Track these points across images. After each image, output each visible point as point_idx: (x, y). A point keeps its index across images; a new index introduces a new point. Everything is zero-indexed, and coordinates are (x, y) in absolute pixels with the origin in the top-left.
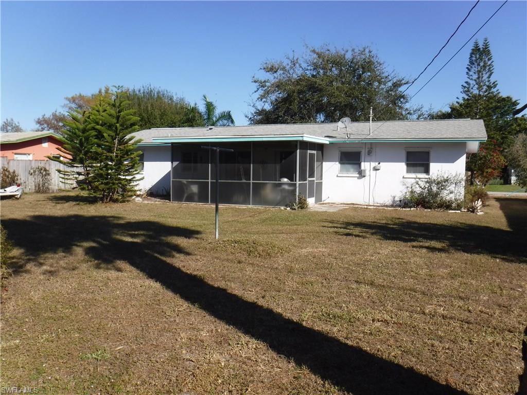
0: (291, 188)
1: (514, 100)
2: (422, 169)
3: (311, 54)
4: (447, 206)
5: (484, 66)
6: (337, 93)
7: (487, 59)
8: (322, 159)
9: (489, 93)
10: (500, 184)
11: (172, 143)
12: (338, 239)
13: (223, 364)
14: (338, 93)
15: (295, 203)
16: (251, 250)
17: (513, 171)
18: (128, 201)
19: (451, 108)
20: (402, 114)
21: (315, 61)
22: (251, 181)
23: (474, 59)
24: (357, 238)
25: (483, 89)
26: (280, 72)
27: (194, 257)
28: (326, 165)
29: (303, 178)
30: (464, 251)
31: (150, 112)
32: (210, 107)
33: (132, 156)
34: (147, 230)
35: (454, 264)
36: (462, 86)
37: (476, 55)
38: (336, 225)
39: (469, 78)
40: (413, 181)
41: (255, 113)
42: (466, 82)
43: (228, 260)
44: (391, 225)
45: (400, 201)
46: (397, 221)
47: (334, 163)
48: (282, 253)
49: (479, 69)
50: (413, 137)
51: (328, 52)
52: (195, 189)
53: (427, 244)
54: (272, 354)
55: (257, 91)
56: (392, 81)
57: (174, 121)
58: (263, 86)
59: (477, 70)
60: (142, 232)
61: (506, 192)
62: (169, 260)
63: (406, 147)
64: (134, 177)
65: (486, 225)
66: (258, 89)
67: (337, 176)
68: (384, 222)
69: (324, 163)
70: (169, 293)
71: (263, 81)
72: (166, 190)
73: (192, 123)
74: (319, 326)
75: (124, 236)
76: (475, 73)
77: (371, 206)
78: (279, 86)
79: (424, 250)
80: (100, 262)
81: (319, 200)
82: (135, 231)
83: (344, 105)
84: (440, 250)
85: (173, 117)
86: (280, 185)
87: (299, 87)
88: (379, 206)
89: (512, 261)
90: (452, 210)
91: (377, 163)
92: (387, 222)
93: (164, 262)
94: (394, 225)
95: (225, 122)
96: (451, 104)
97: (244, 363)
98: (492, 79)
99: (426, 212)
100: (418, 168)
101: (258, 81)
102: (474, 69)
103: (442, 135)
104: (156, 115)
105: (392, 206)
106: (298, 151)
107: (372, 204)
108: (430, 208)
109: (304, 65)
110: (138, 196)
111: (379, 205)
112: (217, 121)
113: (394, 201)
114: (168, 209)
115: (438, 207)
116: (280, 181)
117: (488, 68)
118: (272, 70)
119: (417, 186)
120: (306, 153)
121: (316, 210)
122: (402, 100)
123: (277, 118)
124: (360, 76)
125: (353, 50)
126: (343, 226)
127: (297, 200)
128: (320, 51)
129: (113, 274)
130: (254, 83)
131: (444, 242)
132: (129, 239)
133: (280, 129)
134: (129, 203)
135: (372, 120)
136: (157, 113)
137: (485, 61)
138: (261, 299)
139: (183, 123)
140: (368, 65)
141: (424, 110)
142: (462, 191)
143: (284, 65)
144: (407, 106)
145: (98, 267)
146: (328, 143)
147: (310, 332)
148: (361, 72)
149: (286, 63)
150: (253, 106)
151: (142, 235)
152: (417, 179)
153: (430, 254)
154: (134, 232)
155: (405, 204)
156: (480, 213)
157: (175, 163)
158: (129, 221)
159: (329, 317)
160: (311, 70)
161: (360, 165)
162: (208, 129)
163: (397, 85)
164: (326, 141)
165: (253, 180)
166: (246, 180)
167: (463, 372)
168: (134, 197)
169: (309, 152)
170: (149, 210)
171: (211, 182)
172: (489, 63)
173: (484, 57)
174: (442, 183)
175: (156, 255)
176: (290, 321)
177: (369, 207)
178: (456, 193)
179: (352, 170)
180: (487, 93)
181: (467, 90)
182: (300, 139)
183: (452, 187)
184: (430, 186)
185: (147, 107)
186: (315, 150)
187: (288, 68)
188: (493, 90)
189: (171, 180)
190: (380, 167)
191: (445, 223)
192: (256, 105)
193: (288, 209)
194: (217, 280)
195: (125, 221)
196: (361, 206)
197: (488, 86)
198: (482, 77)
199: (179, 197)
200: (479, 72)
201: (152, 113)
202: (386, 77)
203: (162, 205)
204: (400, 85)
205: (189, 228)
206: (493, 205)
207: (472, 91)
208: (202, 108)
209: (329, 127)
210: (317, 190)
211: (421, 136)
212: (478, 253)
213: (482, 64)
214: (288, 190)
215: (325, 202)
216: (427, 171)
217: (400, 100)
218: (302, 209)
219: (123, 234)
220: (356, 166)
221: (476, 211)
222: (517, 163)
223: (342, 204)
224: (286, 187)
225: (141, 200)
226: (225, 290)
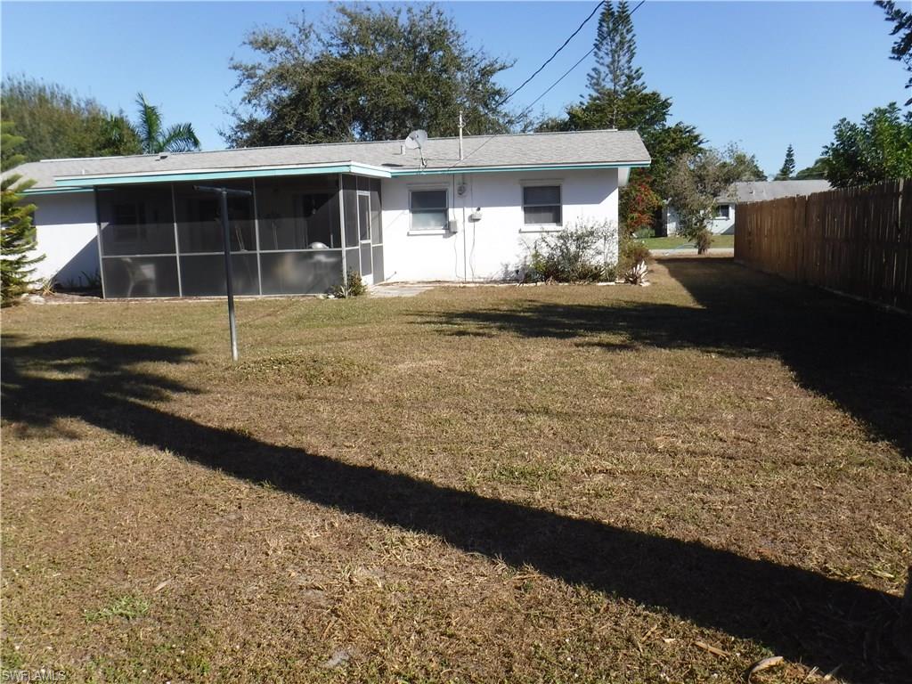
0: (332, 260)
1: (663, 98)
2: (550, 215)
3: (337, 15)
4: (593, 275)
5: (622, 43)
6: (389, 87)
7: (625, 31)
8: (380, 206)
9: (630, 88)
10: (651, 237)
11: (96, 187)
12: (447, 341)
13: (380, 586)
14: (391, 87)
15: (343, 285)
16: (312, 373)
17: (668, 215)
18: (16, 303)
19: (569, 113)
20: (499, 125)
21: (345, 29)
22: (258, 251)
23: (605, 29)
24: (479, 339)
25: (620, 81)
26: (280, 49)
27: (210, 397)
28: (388, 216)
29: (352, 241)
30: (660, 346)
31: (29, 128)
32: (150, 116)
33: (17, 215)
34: (85, 355)
35: (656, 369)
36: (588, 75)
37: (608, 22)
38: (428, 319)
39: (598, 62)
40: (538, 236)
41: (237, 127)
42: (595, 69)
43: (276, 396)
44: (520, 312)
45: (517, 271)
46: (526, 305)
47: (401, 211)
48: (367, 374)
49: (613, 47)
50: (534, 161)
51: (368, 12)
52: (148, 271)
53: (596, 340)
54: (454, 554)
55: (240, 85)
56: (478, 66)
57: (82, 146)
58: (250, 76)
59: (610, 48)
60: (78, 360)
61: (662, 248)
62: (162, 407)
63: (522, 180)
64: (24, 257)
65: (663, 302)
66: (241, 82)
67: (408, 235)
68: (505, 308)
69: (383, 212)
70: (197, 469)
71: (250, 66)
72: (88, 278)
73: (117, 147)
74: (507, 494)
75: (46, 370)
76: (607, 54)
77: (469, 283)
78: (281, 76)
79: (598, 350)
80: (22, 424)
81: (379, 278)
82: (61, 360)
83: (402, 109)
84: (622, 347)
85: (79, 138)
86: (311, 255)
87: (318, 78)
88: (482, 283)
89: (733, 355)
90: (602, 281)
91: (475, 209)
92: (510, 308)
93: (156, 411)
94: (524, 312)
95: (182, 144)
96: (569, 107)
97: (414, 577)
98: (635, 65)
99: (563, 288)
100: (543, 215)
101: (241, 66)
102: (606, 46)
103: (580, 157)
104: (42, 133)
105: (504, 281)
106: (341, 192)
107: (471, 280)
108: (567, 281)
109: (326, 37)
110: (32, 292)
111: (482, 280)
112: (168, 141)
113: (507, 273)
114: (104, 313)
115: (581, 278)
116: (311, 248)
117: (626, 46)
118: (266, 45)
119: (544, 244)
120: (354, 196)
121: (382, 295)
122: (497, 98)
123: (282, 136)
124: (425, 58)
125: (409, 10)
126: (444, 319)
127: (346, 282)
128: (353, 10)
129: (64, 445)
130: (233, 71)
131: (621, 334)
132: (59, 376)
133: (297, 153)
134: (20, 306)
135: (463, 135)
136: (44, 129)
137: (622, 33)
138: (376, 459)
139: (100, 149)
140: (439, 39)
141: (531, 116)
142: (615, 249)
143: (288, 37)
144: (504, 108)
145: (22, 435)
146: (389, 176)
147: (495, 506)
148: (426, 51)
149: (291, 32)
150: (234, 114)
151: (80, 365)
152: (545, 234)
153: (610, 356)
154: (59, 362)
155: (526, 276)
156: (645, 284)
157: (104, 225)
158: (35, 341)
159: (512, 476)
160: (338, 46)
161: (445, 213)
162: (158, 158)
163: (487, 73)
164: (385, 173)
165: (261, 249)
166: (249, 250)
167: (773, 536)
168: (24, 295)
169: (359, 193)
170: (67, 317)
171: (180, 257)
172: (629, 37)
173: (620, 27)
174: (583, 238)
175: (132, 399)
176: (450, 493)
177: (468, 285)
178: (604, 253)
179: (433, 223)
180: (626, 88)
181: (595, 83)
182: (345, 170)
183: (600, 244)
184: (565, 244)
185: (22, 118)
186: (368, 190)
187: (294, 41)
188: (636, 83)
189: (101, 257)
190: (481, 215)
191: (602, 303)
192: (238, 112)
193: (332, 297)
194: (274, 435)
195: (30, 341)
196: (454, 285)
197: (628, 77)
198: (619, 62)
199: (118, 290)
200: (614, 52)
201: (33, 129)
202: (470, 60)
203: (89, 306)
204: (492, 73)
205: (165, 345)
206: (658, 270)
207: (603, 83)
208: (134, 119)
209: (387, 148)
210: (374, 261)
211: (546, 160)
212: (681, 347)
213: (618, 39)
214: (326, 264)
215: (389, 281)
216: (558, 219)
217: (494, 99)
218: (356, 295)
219: (37, 366)
220: (440, 216)
221: (638, 280)
222: (682, 202)
223: (419, 282)
224: (322, 258)
225: (42, 299)
226: (300, 451)
